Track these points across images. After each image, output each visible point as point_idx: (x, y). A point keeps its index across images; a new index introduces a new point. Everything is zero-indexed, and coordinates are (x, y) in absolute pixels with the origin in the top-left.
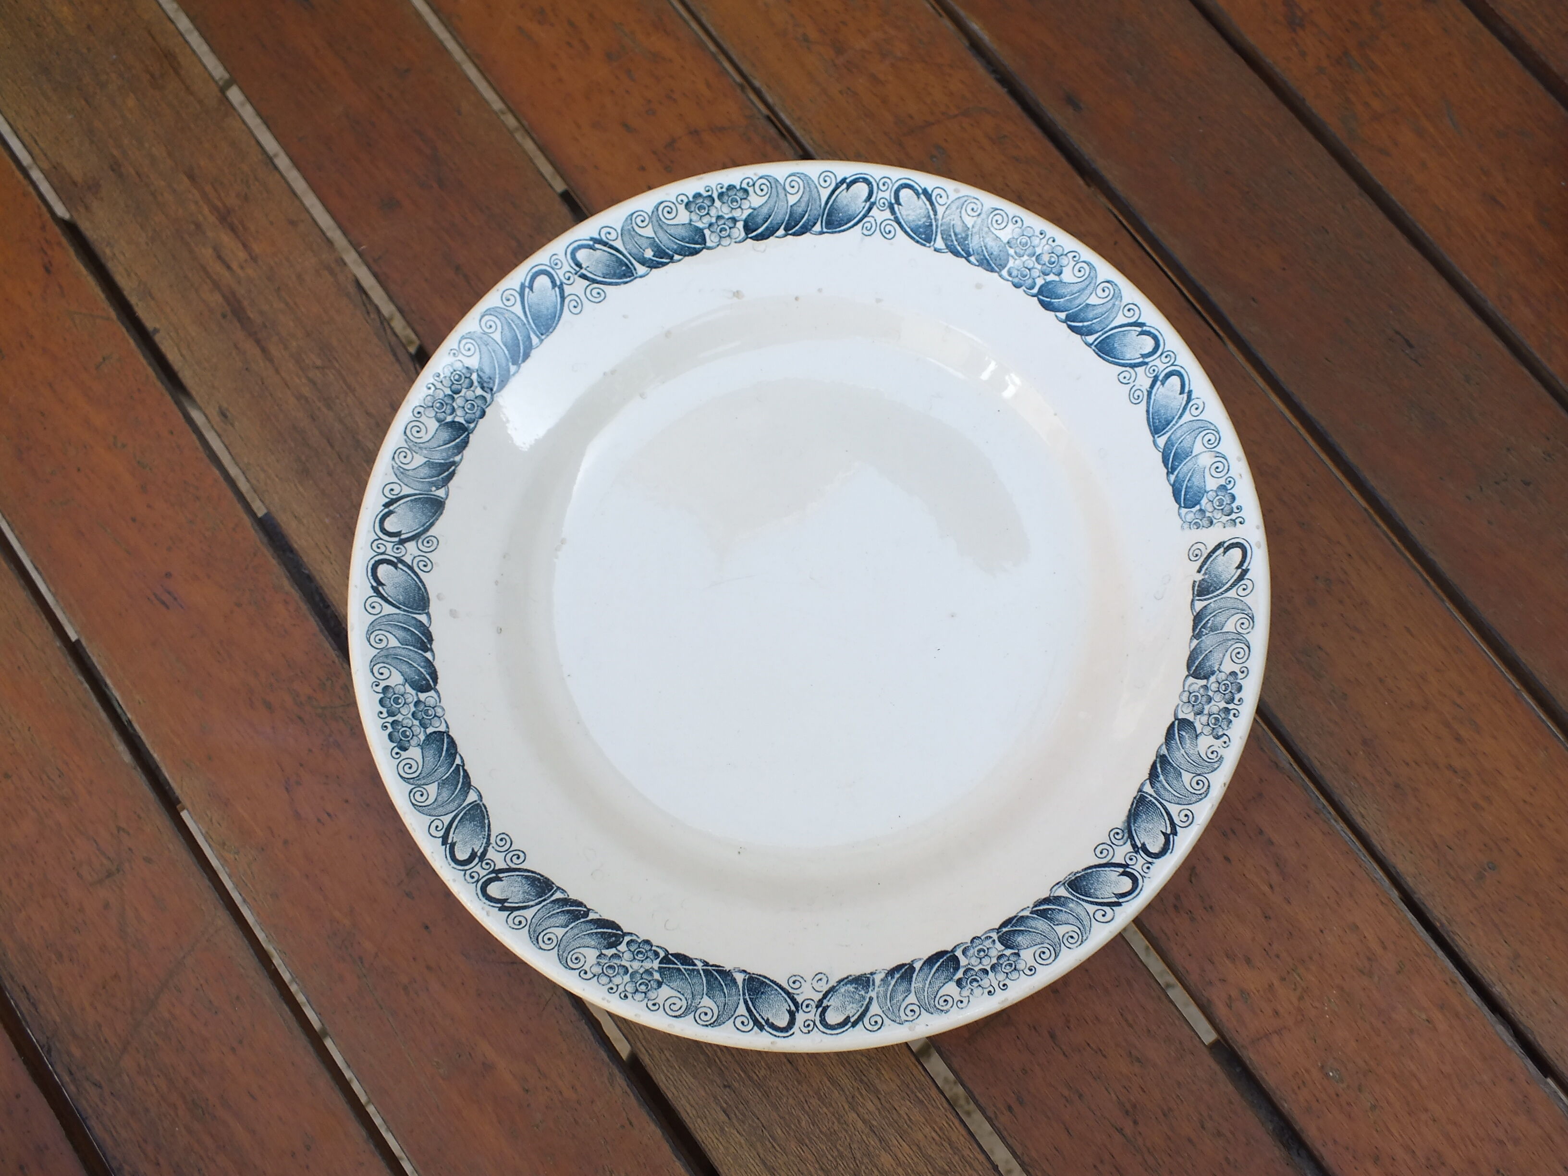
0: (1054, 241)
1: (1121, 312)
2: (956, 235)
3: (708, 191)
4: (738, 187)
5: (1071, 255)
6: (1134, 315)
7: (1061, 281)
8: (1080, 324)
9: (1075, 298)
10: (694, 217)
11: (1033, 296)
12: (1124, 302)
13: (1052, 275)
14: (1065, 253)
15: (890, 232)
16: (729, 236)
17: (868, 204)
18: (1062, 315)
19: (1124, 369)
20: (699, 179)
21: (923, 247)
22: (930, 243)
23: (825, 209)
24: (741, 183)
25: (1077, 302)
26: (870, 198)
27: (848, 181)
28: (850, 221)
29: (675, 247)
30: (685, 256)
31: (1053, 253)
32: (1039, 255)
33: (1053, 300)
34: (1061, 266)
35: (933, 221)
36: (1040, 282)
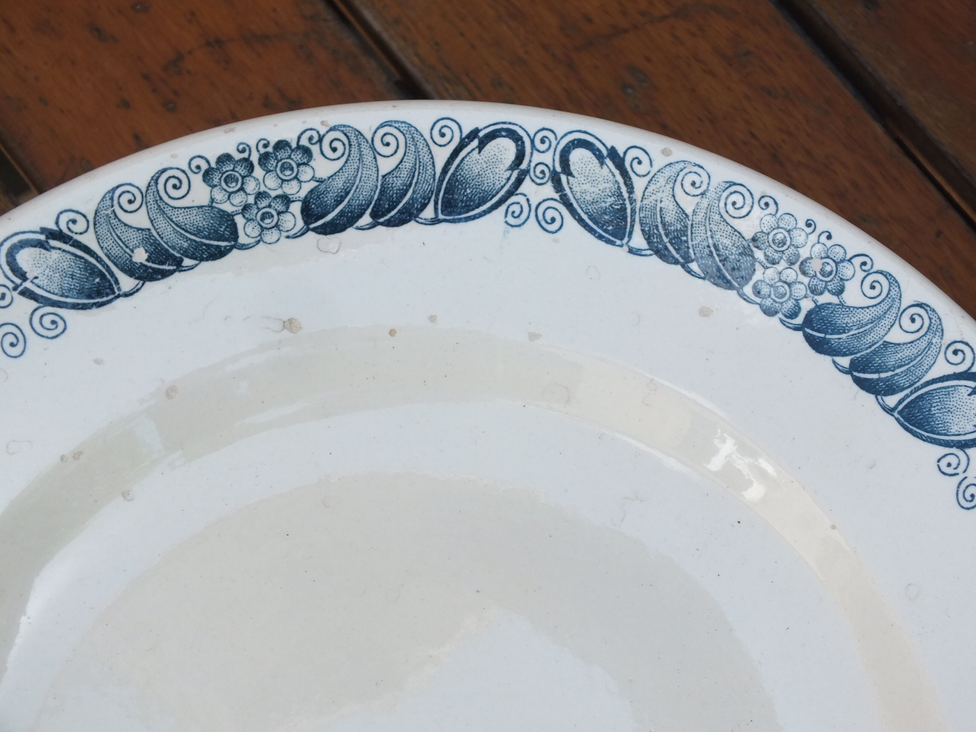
0: (829, 237)
1: (942, 354)
2: (664, 224)
3: (243, 151)
4: (294, 145)
5: (857, 261)
6: (964, 359)
7: (842, 304)
8: (875, 376)
9: (865, 333)
10: (219, 195)
11: (797, 328)
12: (948, 337)
13: (826, 293)
14: (848, 257)
15: (553, 220)
16: (277, 226)
17: (515, 174)
18: (845, 362)
19: (947, 450)
20: (226, 132)
21: (609, 247)
22: (622, 239)
23: (441, 181)
24: (299, 138)
25: (869, 339)
26: (521, 163)
27: (481, 134)
28: (485, 202)
29: (186, 245)
30: (202, 260)
31: (828, 257)
32: (805, 261)
33: (828, 336)
34: (841, 279)
35: (627, 202)
36: (807, 305)
